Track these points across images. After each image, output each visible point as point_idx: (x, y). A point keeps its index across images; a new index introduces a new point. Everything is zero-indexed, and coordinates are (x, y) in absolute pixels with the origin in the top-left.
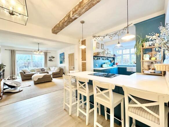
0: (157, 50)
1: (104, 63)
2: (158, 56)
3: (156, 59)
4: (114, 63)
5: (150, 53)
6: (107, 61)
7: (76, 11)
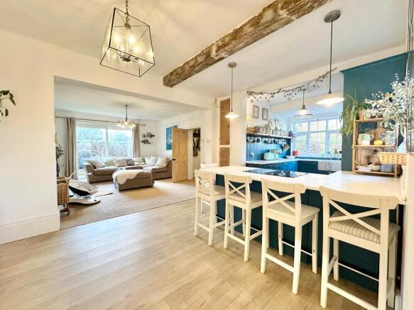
0: (386, 125)
1: (268, 151)
2: (388, 138)
3: (384, 144)
4: (289, 150)
5: (373, 131)
6: (273, 146)
7: (225, 45)
